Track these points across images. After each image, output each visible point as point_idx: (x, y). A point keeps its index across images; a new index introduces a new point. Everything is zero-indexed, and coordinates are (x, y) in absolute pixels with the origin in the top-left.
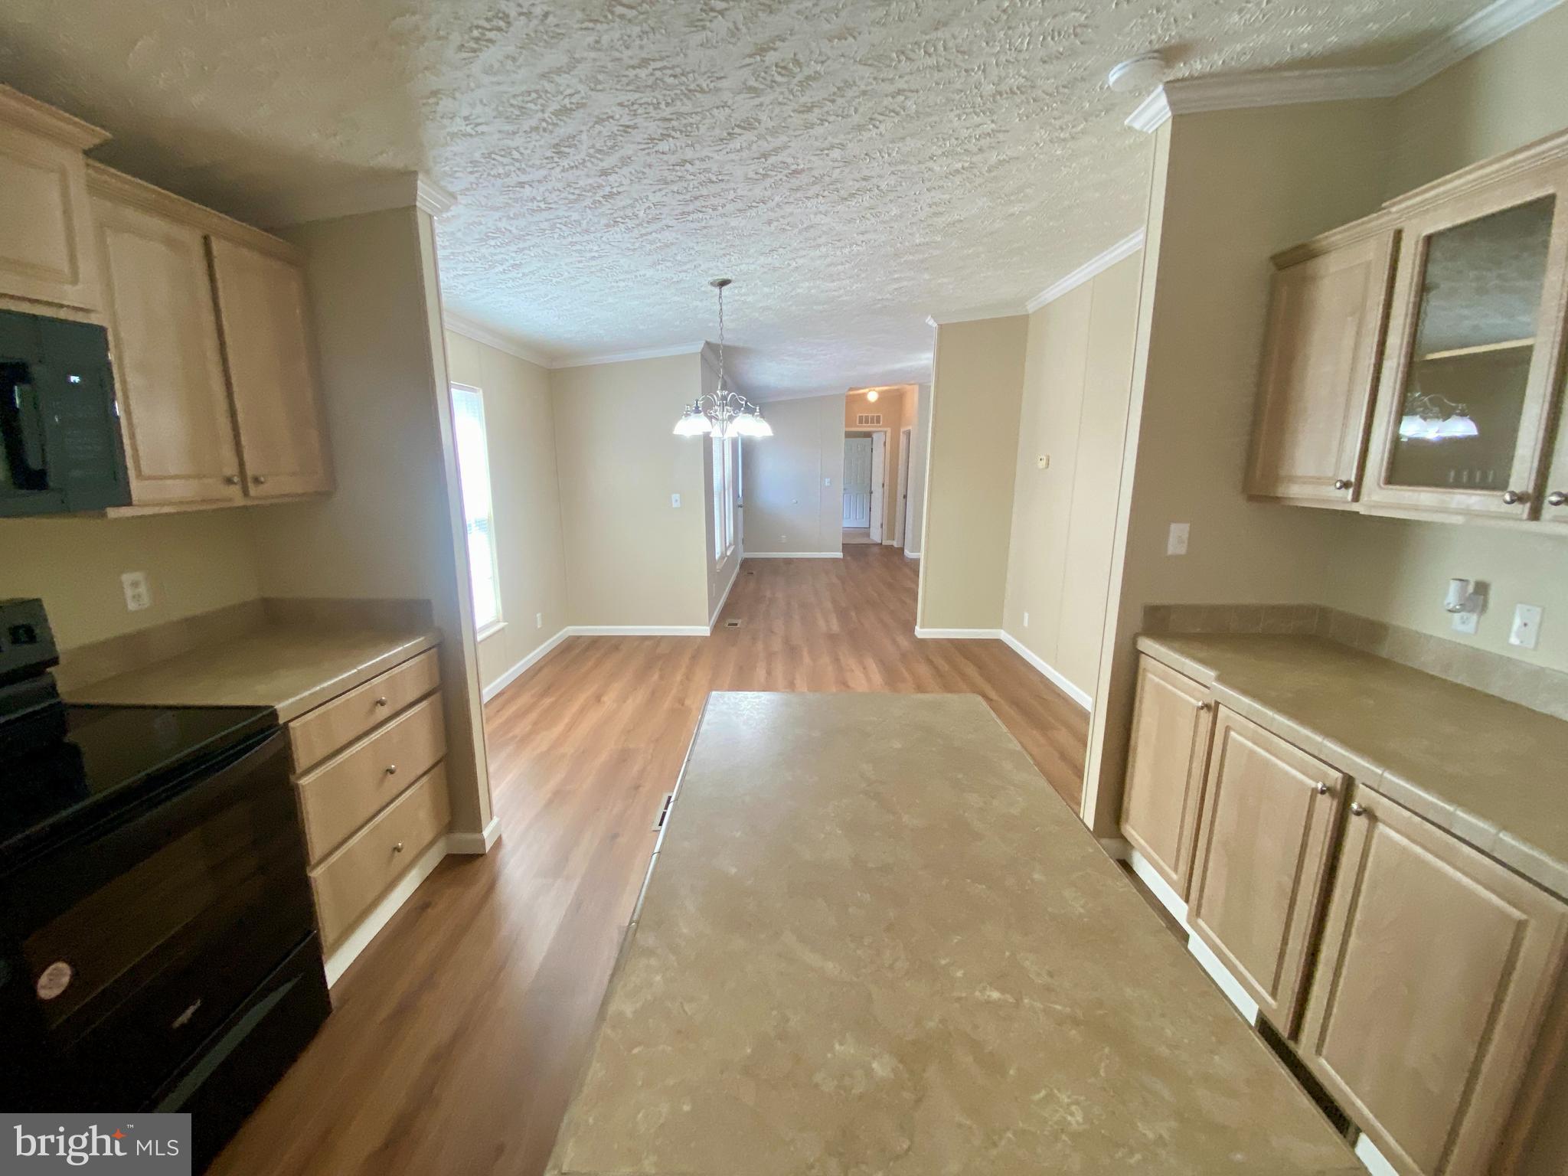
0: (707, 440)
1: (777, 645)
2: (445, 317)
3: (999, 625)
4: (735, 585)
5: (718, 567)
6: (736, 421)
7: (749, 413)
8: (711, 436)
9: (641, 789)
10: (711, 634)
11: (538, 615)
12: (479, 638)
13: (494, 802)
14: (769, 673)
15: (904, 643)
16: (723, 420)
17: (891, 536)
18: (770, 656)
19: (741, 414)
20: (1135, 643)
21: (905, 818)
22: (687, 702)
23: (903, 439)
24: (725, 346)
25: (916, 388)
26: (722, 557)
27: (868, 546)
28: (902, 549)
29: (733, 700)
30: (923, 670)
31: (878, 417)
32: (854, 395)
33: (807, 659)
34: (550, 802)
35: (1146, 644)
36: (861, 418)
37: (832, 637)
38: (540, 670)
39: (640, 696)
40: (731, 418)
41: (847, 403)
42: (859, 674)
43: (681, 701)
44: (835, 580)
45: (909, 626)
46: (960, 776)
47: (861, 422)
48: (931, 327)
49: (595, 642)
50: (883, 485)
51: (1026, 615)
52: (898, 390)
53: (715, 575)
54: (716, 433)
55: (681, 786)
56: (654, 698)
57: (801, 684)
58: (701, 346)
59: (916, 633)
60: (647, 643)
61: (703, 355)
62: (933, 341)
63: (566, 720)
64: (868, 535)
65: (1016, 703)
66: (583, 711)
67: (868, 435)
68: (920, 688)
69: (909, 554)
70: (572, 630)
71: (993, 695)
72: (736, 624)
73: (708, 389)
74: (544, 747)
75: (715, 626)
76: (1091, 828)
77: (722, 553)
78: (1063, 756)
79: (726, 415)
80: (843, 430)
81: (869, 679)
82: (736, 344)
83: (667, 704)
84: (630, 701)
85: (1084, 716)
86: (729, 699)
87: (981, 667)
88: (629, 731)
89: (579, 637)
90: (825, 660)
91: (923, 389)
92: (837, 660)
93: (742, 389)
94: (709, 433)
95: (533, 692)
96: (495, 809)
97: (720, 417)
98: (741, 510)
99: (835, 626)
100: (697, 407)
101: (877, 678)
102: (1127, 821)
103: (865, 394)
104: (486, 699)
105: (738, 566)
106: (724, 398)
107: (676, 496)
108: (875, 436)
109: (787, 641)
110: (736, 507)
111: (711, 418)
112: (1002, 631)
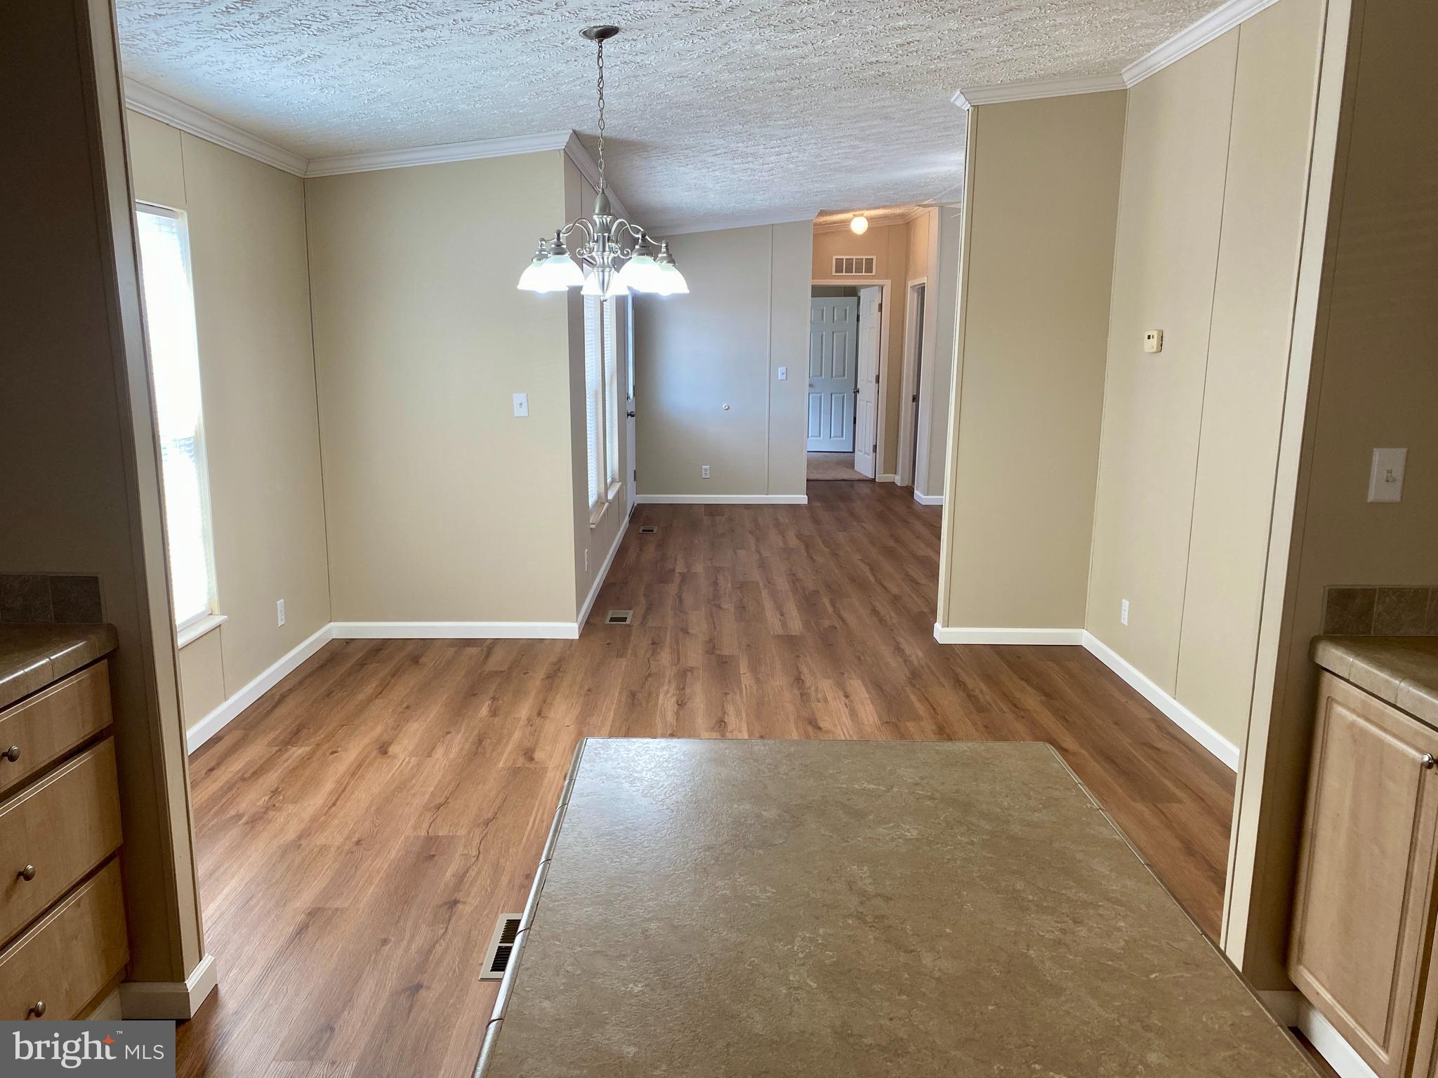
0: (575, 299)
1: (695, 655)
2: (127, 91)
3: (1078, 620)
4: (622, 551)
5: (593, 519)
6: (627, 267)
7: (649, 254)
8: (582, 293)
9: (460, 906)
10: (581, 636)
11: (280, 602)
12: (181, 641)
13: (205, 927)
14: (681, 704)
15: (915, 652)
16: (603, 266)
17: (891, 466)
18: (683, 675)
19: (634, 256)
20: (1311, 653)
21: (927, 960)
22: (538, 755)
23: (911, 299)
24: (605, 139)
25: (935, 211)
26: (600, 502)
27: (851, 482)
28: (910, 491)
29: (624, 754)
30: (949, 700)
31: (869, 262)
32: (826, 223)
33: (746, 679)
34: (302, 930)
35: (1334, 657)
36: (839, 262)
37: (790, 641)
38: (283, 698)
39: (459, 743)
40: (618, 264)
41: (814, 235)
42: (837, 704)
43: (529, 755)
44: (793, 542)
45: (924, 623)
46: (1020, 885)
47: (839, 270)
48: (959, 109)
49: (379, 649)
50: (878, 381)
51: (1126, 603)
52: (902, 216)
53: (586, 535)
54: (590, 286)
55: (536, 904)
56: (479, 749)
57: (738, 725)
58: (562, 139)
59: (936, 635)
60: (473, 651)
61: (568, 153)
62: (963, 136)
63: (329, 786)
64: (851, 464)
65: (1109, 757)
66: (357, 770)
67: (852, 292)
68: (944, 733)
69: (922, 497)
70: (339, 629)
71: (1070, 743)
72: (624, 619)
73: (577, 213)
74: (291, 835)
75: (588, 622)
76: (1240, 969)
77: (599, 496)
78: (1189, 848)
79: (610, 257)
80: (809, 283)
81: (853, 714)
82: (625, 136)
83: (505, 758)
84: (439, 753)
85: (1226, 779)
86: (617, 751)
87: (1049, 695)
88: (438, 807)
89: (349, 642)
90: (779, 682)
91: (947, 215)
92: (799, 680)
93: (635, 213)
94: (580, 288)
95: (272, 735)
96: (207, 940)
97: (599, 261)
98: (631, 420)
99: (796, 625)
100: (559, 245)
101: (869, 713)
102: (1299, 961)
103: (847, 223)
104: (191, 747)
105: (627, 519)
106: (606, 228)
107: (519, 398)
108: (863, 293)
109: (712, 647)
110: (626, 415)
111: (580, 262)
112: (1084, 631)
